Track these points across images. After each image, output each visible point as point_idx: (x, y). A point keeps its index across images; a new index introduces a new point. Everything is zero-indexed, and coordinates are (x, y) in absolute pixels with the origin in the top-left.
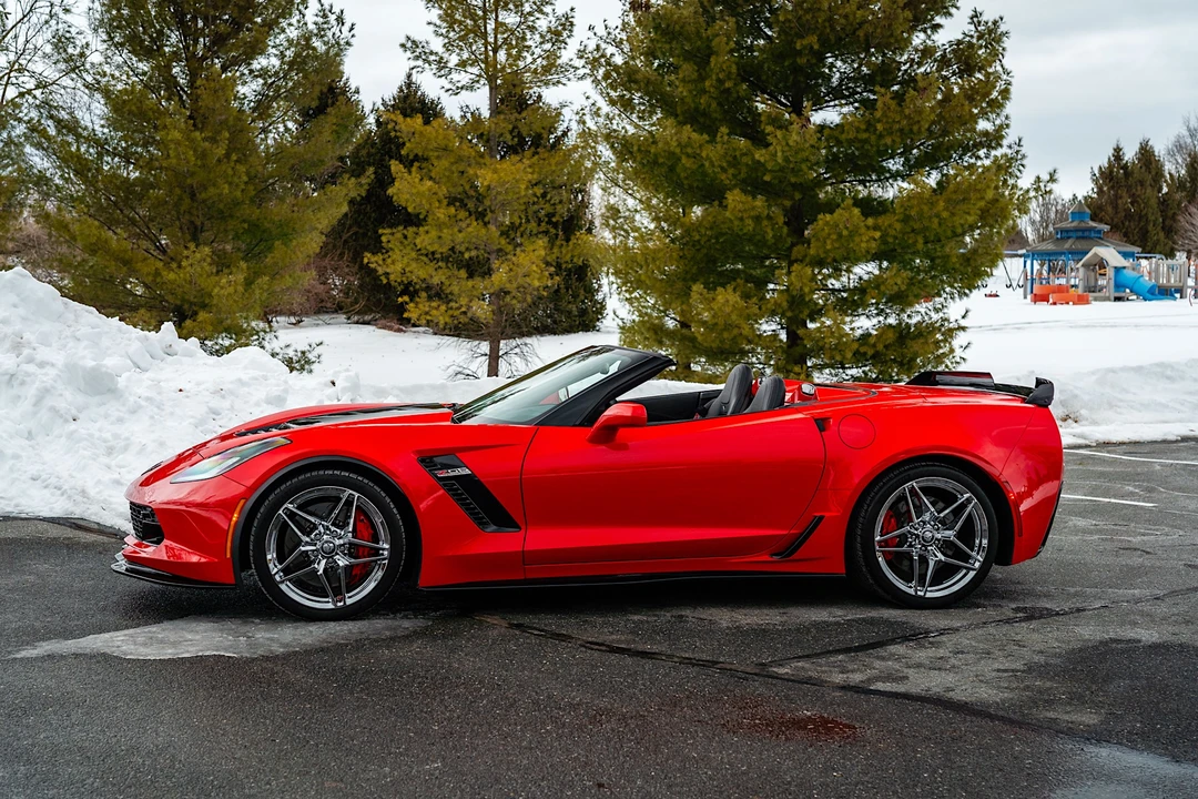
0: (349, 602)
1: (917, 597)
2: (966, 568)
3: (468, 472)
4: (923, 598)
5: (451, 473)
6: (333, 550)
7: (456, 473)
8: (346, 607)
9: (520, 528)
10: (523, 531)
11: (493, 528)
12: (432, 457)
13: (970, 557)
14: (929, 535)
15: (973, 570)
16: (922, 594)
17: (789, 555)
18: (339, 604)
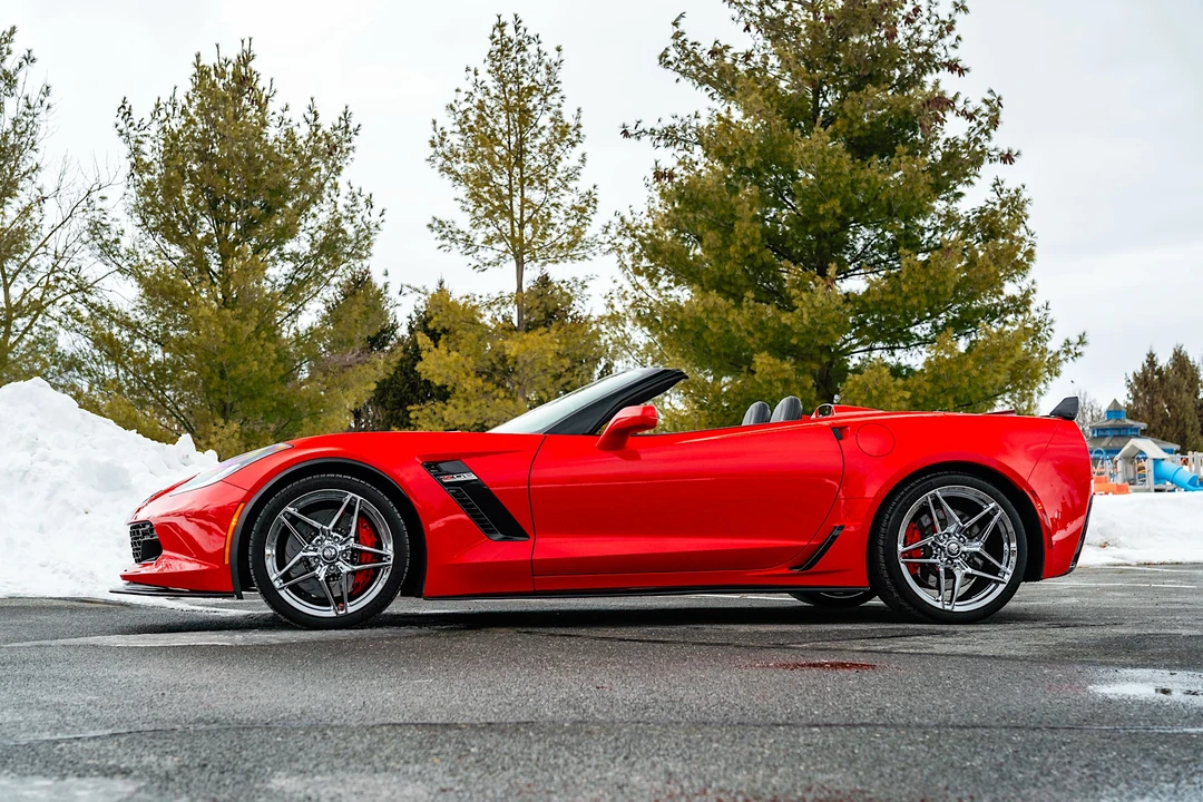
0: (351, 610)
2: (996, 581)
6: (335, 556)
8: (347, 615)
9: (527, 536)
10: (532, 539)
11: (500, 536)
12: (437, 463)
14: (953, 546)
15: (1004, 583)
17: (807, 568)
18: (340, 612)
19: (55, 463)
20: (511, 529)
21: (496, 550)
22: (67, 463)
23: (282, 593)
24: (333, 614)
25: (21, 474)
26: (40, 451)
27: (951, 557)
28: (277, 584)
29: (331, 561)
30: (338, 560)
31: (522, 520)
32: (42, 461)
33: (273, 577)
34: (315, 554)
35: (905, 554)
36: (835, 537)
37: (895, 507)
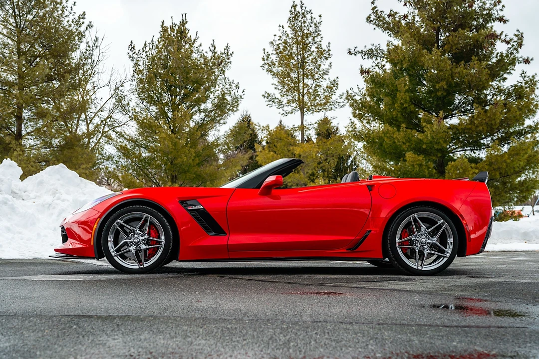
0: (145, 266)
1: (417, 269)
3: (202, 207)
4: (421, 270)
5: (194, 208)
7: (196, 208)
8: (144, 268)
9: (226, 234)
10: (228, 235)
11: (214, 233)
12: (186, 201)
13: (445, 251)
16: (421, 268)
18: (141, 267)
19: (63, 201)
20: (219, 231)
21: (212, 240)
22: (68, 201)
23: (115, 258)
24: (137, 267)
25: (48, 205)
26: (57, 195)
27: (422, 244)
28: (113, 254)
29: (137, 244)
30: (141, 244)
31: (224, 226)
32: (57, 200)
33: (111, 251)
34: (130, 241)
35: (400, 243)
36: (367, 236)
37: (395, 222)
